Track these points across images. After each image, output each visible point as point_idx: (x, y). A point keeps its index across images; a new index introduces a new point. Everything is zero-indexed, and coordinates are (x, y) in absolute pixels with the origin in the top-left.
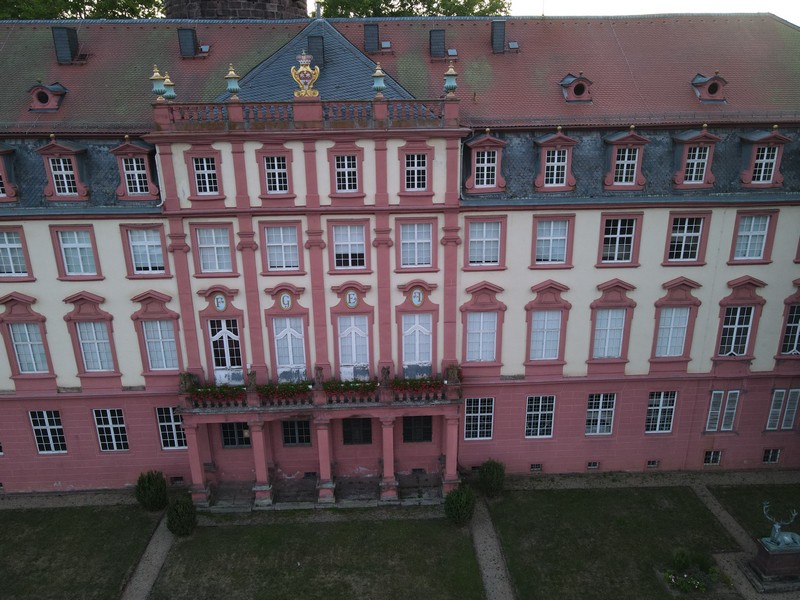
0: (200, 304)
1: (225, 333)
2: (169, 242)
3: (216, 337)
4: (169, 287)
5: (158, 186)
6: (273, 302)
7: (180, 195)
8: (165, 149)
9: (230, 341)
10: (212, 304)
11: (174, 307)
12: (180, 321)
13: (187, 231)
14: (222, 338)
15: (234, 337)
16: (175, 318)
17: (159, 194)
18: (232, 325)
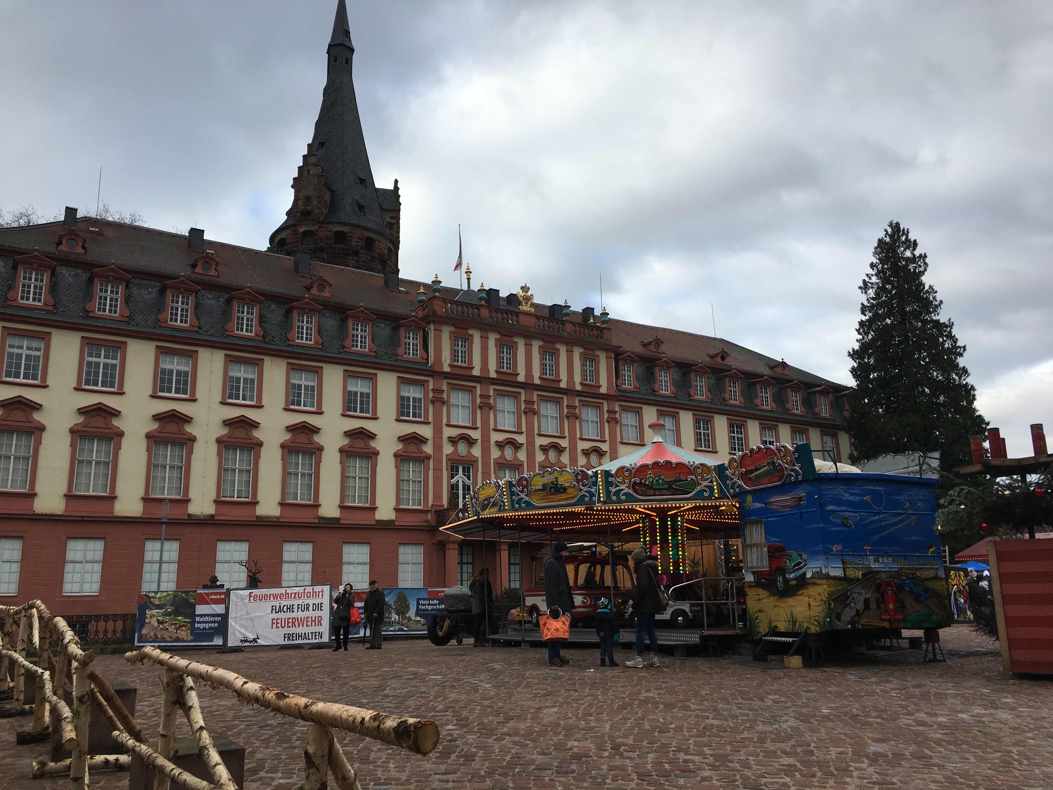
0: (448, 449)
1: (460, 478)
2: (431, 395)
3: (454, 481)
4: (426, 431)
5: (427, 353)
6: (500, 452)
7: (443, 361)
8: (438, 327)
9: (464, 485)
10: (456, 450)
11: (428, 449)
12: (431, 462)
13: (445, 388)
14: (458, 481)
15: (468, 482)
16: (428, 457)
17: (427, 359)
18: (466, 471)
